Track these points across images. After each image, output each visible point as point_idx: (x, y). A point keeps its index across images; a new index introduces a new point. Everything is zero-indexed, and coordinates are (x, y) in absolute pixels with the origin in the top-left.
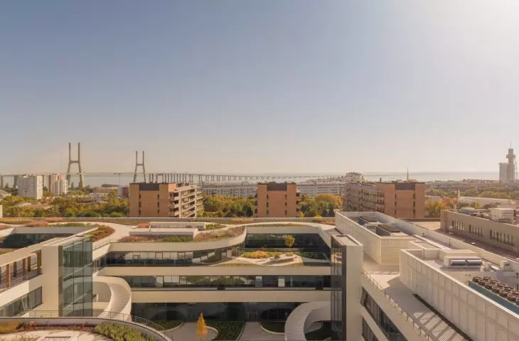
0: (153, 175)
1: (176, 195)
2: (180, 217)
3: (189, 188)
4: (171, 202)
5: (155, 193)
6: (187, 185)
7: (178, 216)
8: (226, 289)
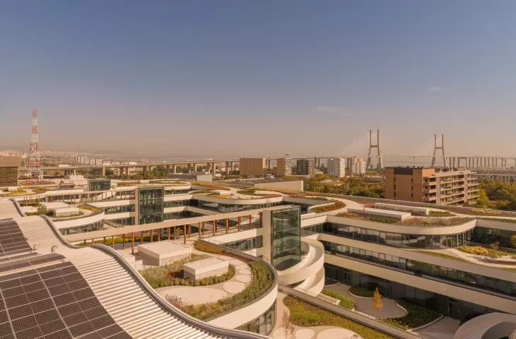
0: (454, 158)
1: (433, 180)
2: (438, 203)
3: (457, 173)
4: (426, 187)
5: (408, 177)
6: (455, 170)
7: (434, 202)
8: (423, 276)
